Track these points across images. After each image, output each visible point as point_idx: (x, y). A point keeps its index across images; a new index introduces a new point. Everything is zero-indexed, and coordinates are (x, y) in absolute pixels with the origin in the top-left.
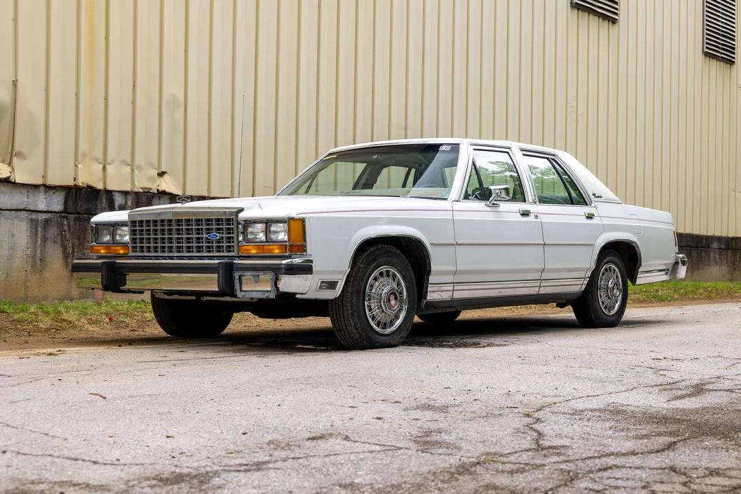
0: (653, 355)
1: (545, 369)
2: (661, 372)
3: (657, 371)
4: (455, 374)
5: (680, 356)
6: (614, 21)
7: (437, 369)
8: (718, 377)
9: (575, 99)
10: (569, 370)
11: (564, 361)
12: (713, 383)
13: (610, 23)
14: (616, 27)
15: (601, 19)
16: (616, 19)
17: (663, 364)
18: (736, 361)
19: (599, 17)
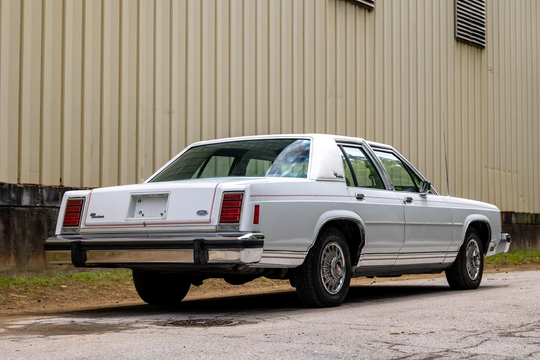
0: (393, 330)
1: (287, 346)
2: (395, 347)
3: (391, 345)
4: (200, 354)
5: (418, 330)
6: (370, 9)
7: (183, 350)
8: (447, 351)
9: (334, 83)
10: (309, 347)
11: (307, 337)
12: (441, 356)
13: (367, 11)
14: (372, 14)
15: (357, 7)
16: (372, 7)
17: (399, 339)
18: (468, 334)
19: (356, 5)
